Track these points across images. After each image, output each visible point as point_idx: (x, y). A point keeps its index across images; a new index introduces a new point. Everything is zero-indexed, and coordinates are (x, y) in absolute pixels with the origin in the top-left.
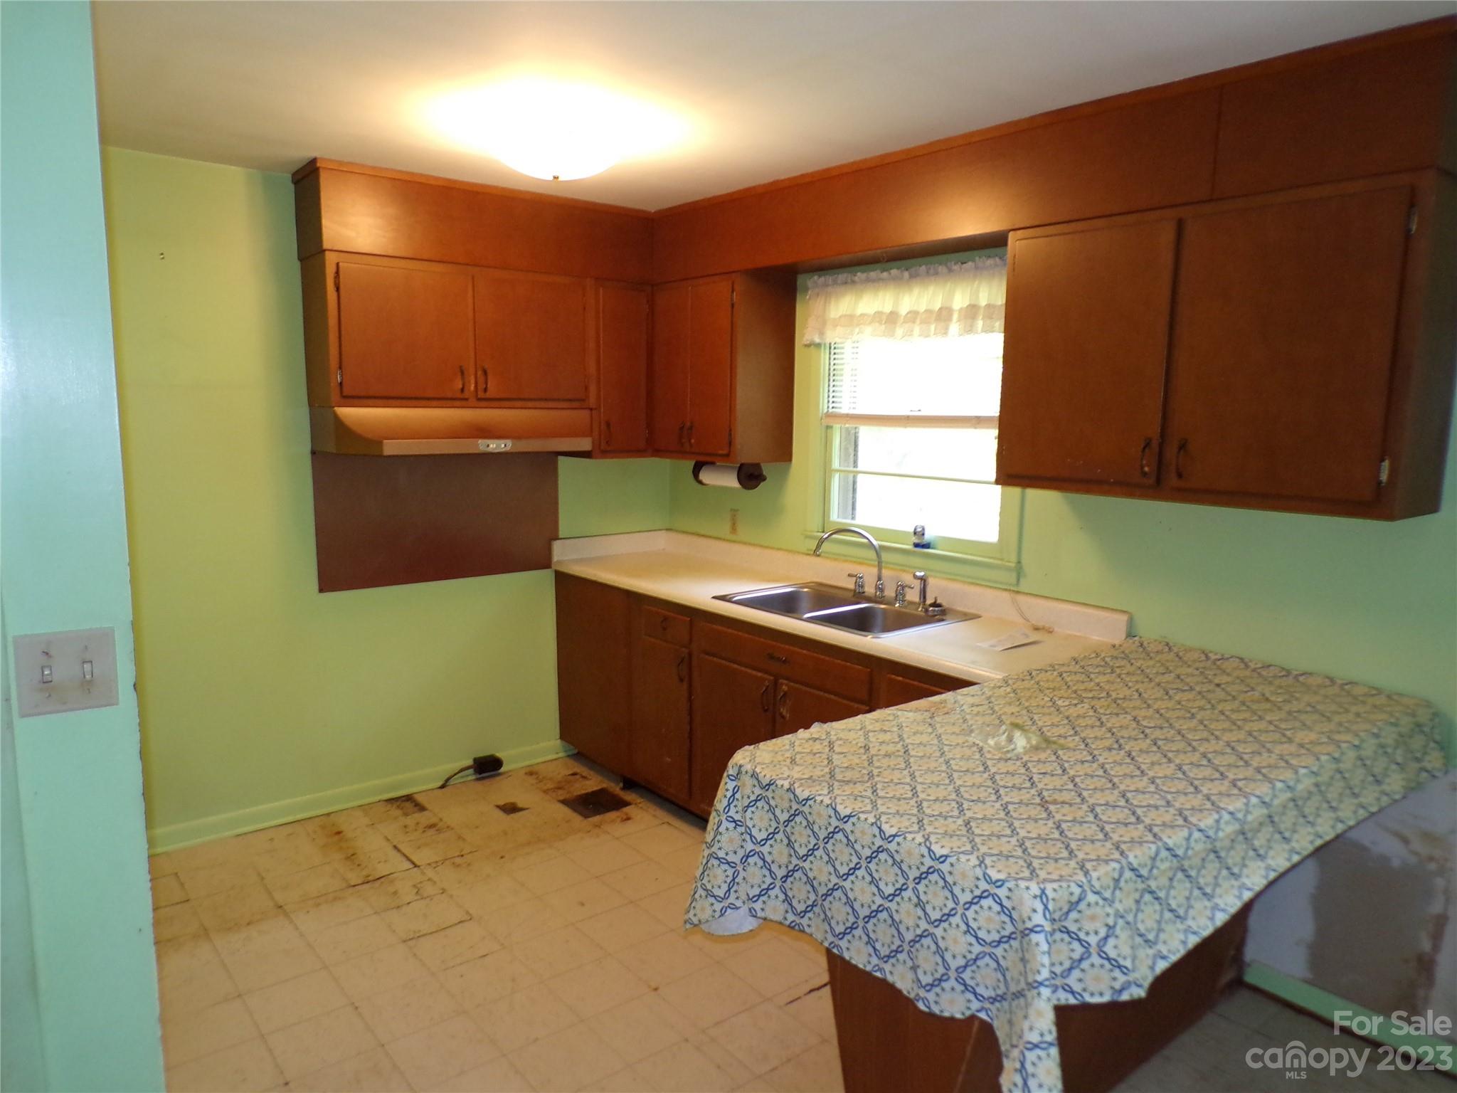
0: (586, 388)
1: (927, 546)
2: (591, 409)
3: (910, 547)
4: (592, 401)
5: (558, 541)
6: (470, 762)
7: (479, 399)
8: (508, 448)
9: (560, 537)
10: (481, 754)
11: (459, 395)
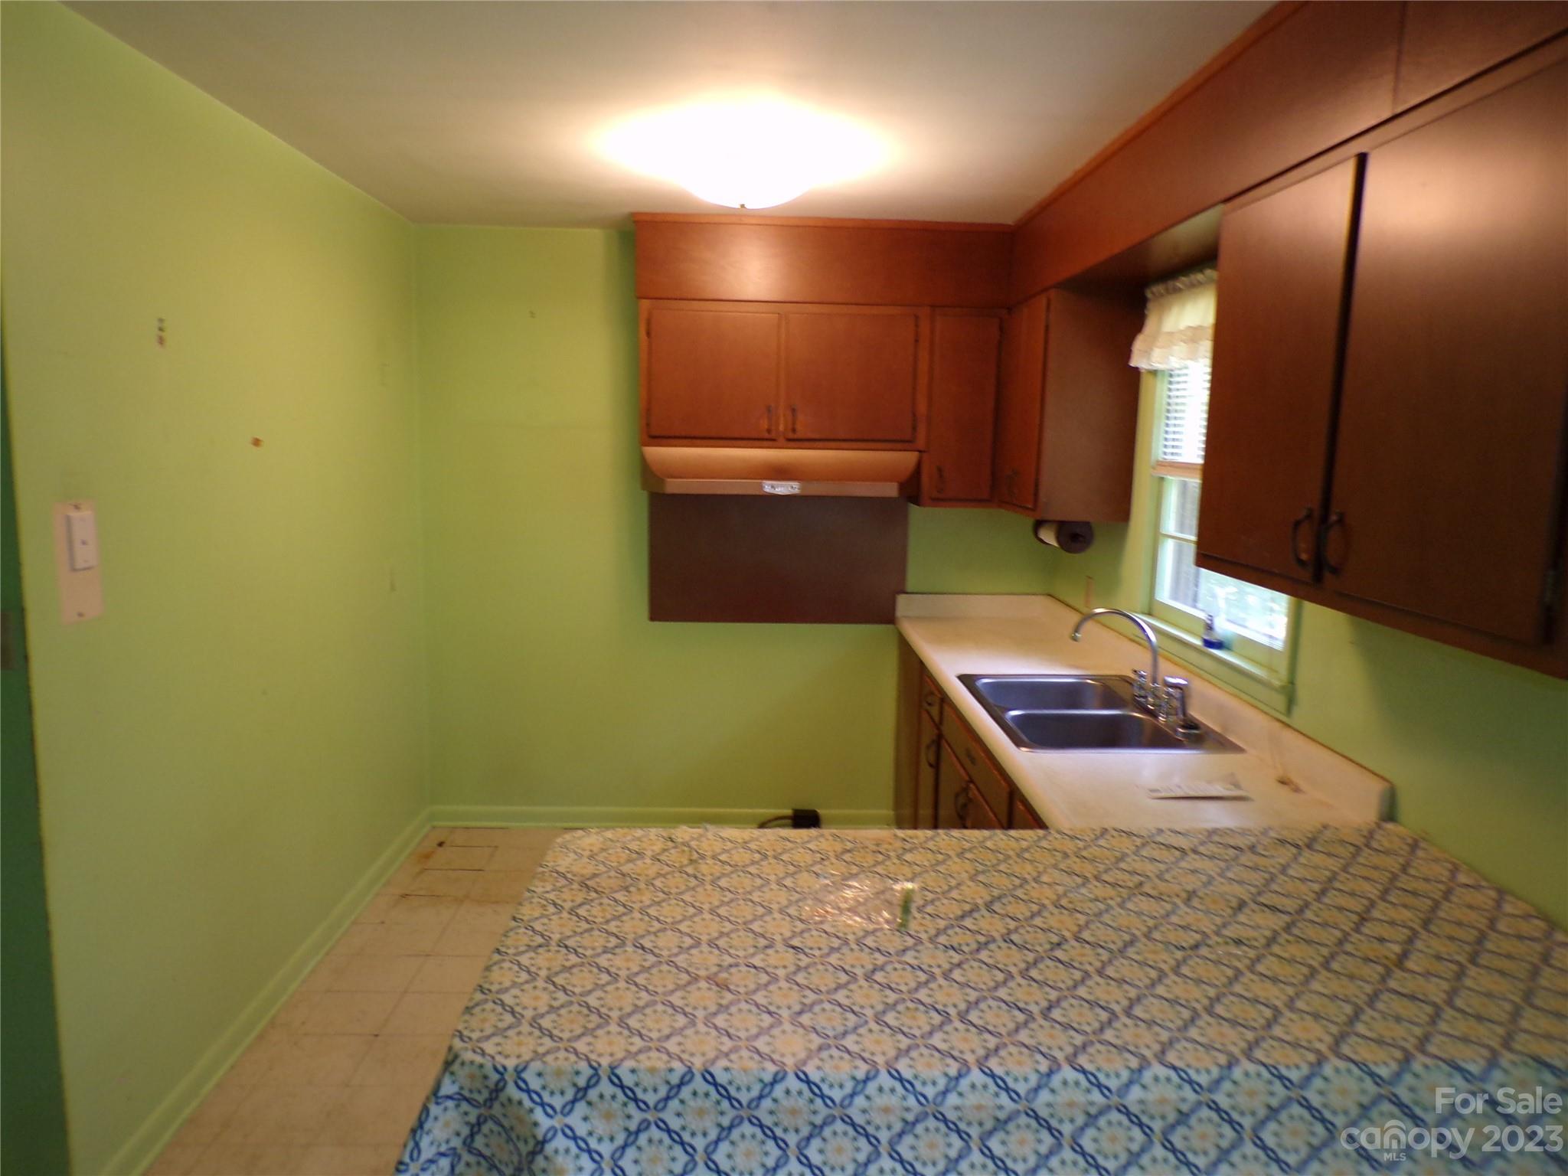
0: (914, 428)
1: (1219, 645)
2: (920, 451)
3: (1198, 642)
4: (921, 442)
5: (904, 596)
6: (789, 812)
7: (789, 440)
8: (796, 491)
9: (909, 590)
10: (800, 807)
11: (766, 435)
